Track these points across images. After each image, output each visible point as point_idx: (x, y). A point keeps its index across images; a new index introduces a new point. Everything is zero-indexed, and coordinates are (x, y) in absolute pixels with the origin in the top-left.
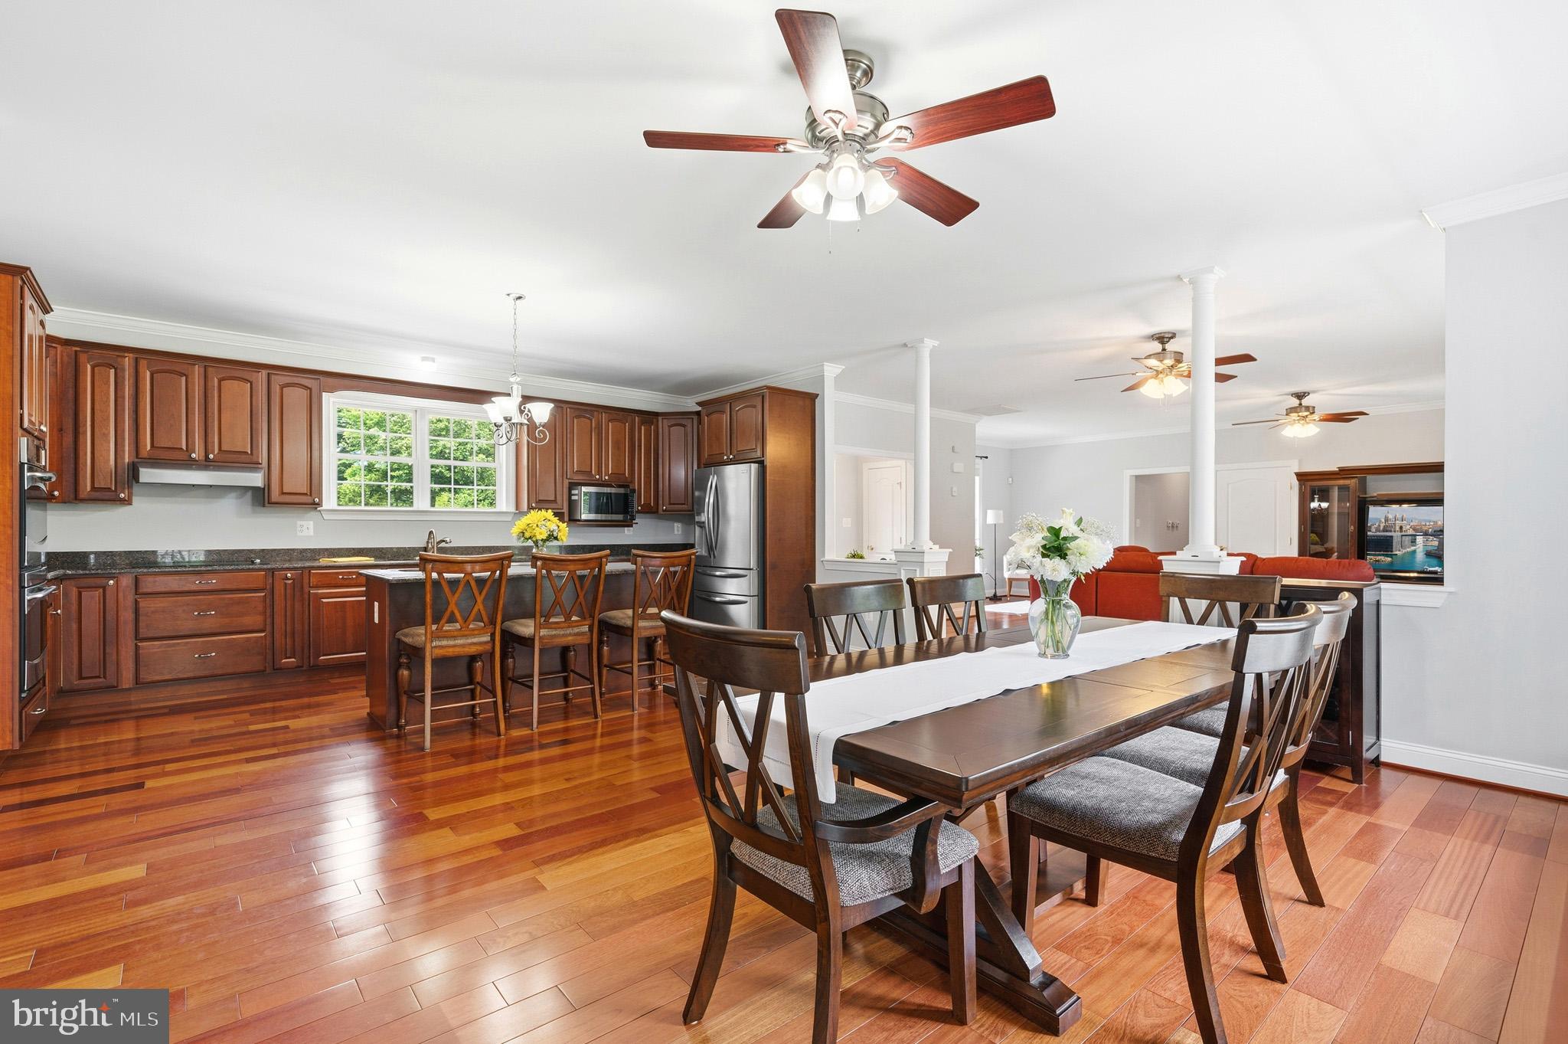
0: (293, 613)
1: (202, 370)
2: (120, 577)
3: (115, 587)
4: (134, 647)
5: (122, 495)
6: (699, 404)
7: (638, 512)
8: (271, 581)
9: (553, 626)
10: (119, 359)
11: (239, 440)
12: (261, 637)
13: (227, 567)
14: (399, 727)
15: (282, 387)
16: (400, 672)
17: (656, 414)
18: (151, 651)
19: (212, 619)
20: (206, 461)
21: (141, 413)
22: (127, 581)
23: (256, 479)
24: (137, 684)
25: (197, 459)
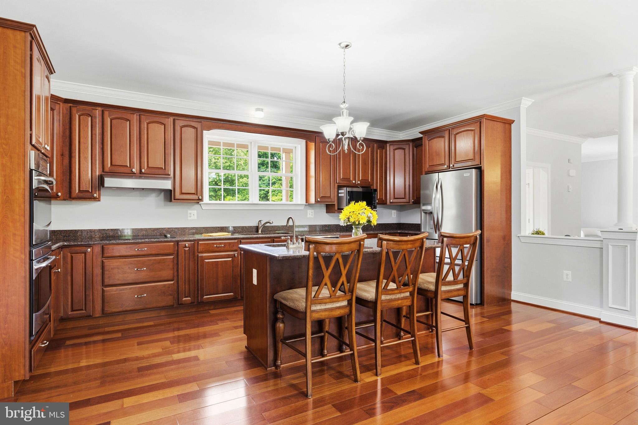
0: (189, 269)
1: (138, 117)
2: (94, 247)
3: (91, 253)
4: (101, 290)
5: (95, 195)
6: (421, 133)
7: (378, 204)
8: (177, 249)
9: (390, 292)
10: (94, 111)
11: (157, 161)
12: (172, 284)
13: (153, 240)
14: (277, 367)
15: (182, 127)
16: (278, 325)
17: (385, 142)
18: (111, 293)
19: (144, 273)
20: (140, 173)
21: (105, 144)
22: (98, 249)
23: (167, 184)
24: (103, 314)
25: (135, 172)
